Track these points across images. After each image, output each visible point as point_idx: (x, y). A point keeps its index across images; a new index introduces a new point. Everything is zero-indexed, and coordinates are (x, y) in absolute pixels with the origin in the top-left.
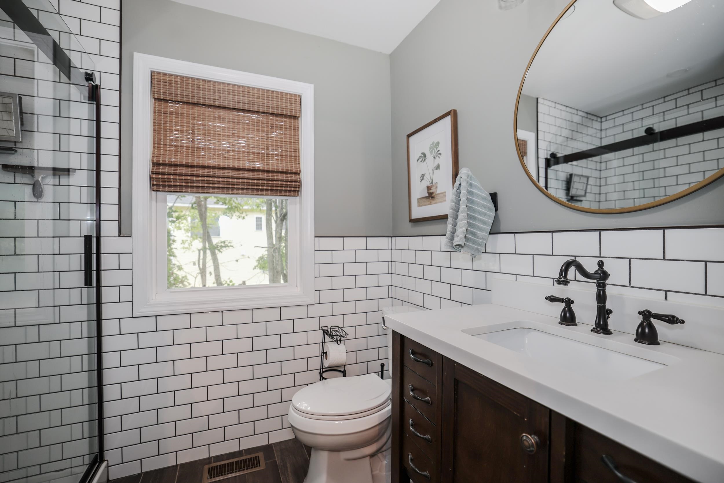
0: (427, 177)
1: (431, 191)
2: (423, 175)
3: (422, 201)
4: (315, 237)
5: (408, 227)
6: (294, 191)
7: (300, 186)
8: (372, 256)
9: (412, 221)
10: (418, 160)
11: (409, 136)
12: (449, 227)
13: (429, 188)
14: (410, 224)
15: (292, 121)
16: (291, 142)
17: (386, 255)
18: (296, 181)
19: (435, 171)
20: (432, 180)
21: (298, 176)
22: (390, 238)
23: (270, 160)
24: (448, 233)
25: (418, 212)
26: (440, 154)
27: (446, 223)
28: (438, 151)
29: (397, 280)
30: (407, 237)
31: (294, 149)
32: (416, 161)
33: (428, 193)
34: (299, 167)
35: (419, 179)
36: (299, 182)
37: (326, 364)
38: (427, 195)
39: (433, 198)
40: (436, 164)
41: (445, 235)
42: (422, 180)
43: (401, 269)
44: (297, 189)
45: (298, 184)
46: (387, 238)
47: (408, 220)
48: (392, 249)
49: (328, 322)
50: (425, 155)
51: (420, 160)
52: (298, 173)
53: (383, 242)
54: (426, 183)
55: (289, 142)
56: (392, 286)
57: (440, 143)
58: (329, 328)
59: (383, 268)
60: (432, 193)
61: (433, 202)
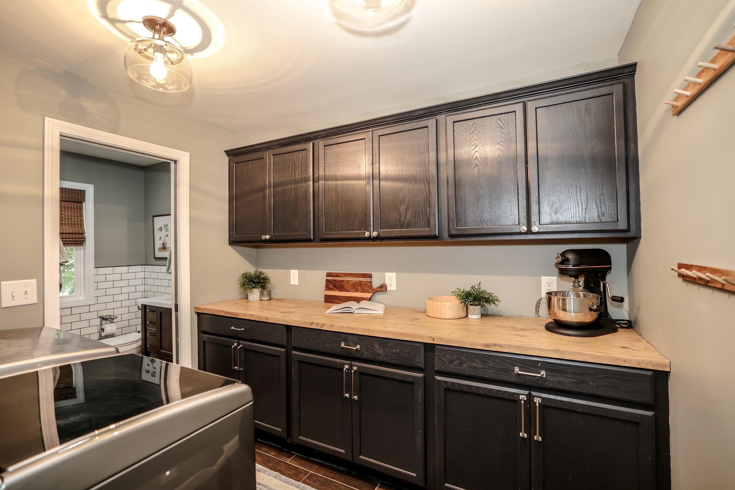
0: (163, 239)
1: (164, 246)
2: (161, 238)
3: (160, 249)
4: (95, 268)
5: (154, 261)
6: (80, 243)
7: (84, 241)
8: (132, 276)
9: (155, 258)
10: (158, 230)
11: (154, 216)
12: (168, 262)
13: (163, 244)
14: (155, 259)
15: (79, 204)
16: (78, 216)
17: (142, 275)
18: (82, 238)
19: (166, 237)
20: (165, 241)
21: (83, 235)
22: (143, 266)
23: (64, 226)
24: (167, 265)
25: (158, 254)
26: (168, 230)
27: (166, 260)
28: (167, 229)
29: (148, 288)
30: (160, 266)
31: (80, 220)
32: (157, 230)
33: (163, 246)
34: (84, 230)
35: (159, 239)
36: (84, 239)
37: (103, 334)
38: (162, 247)
39: (165, 249)
40: (166, 234)
41: (166, 266)
42: (160, 239)
43: (150, 282)
44: (82, 242)
45: (83, 240)
46: (141, 266)
47: (153, 258)
48: (144, 272)
49: (104, 314)
50: (162, 229)
51: (159, 230)
52: (83, 233)
53: (139, 268)
54: (162, 241)
55: (77, 216)
56: (145, 291)
57: (168, 225)
58: (104, 316)
59: (139, 282)
60: (165, 247)
61: (165, 251)
